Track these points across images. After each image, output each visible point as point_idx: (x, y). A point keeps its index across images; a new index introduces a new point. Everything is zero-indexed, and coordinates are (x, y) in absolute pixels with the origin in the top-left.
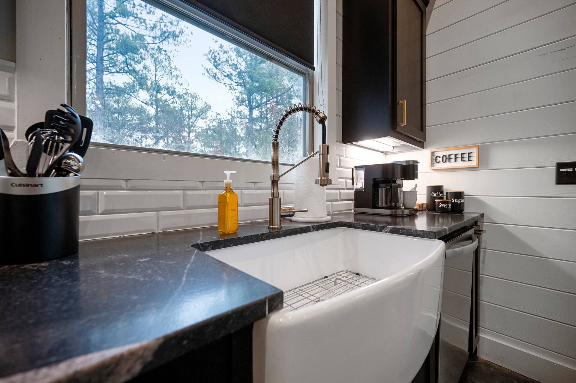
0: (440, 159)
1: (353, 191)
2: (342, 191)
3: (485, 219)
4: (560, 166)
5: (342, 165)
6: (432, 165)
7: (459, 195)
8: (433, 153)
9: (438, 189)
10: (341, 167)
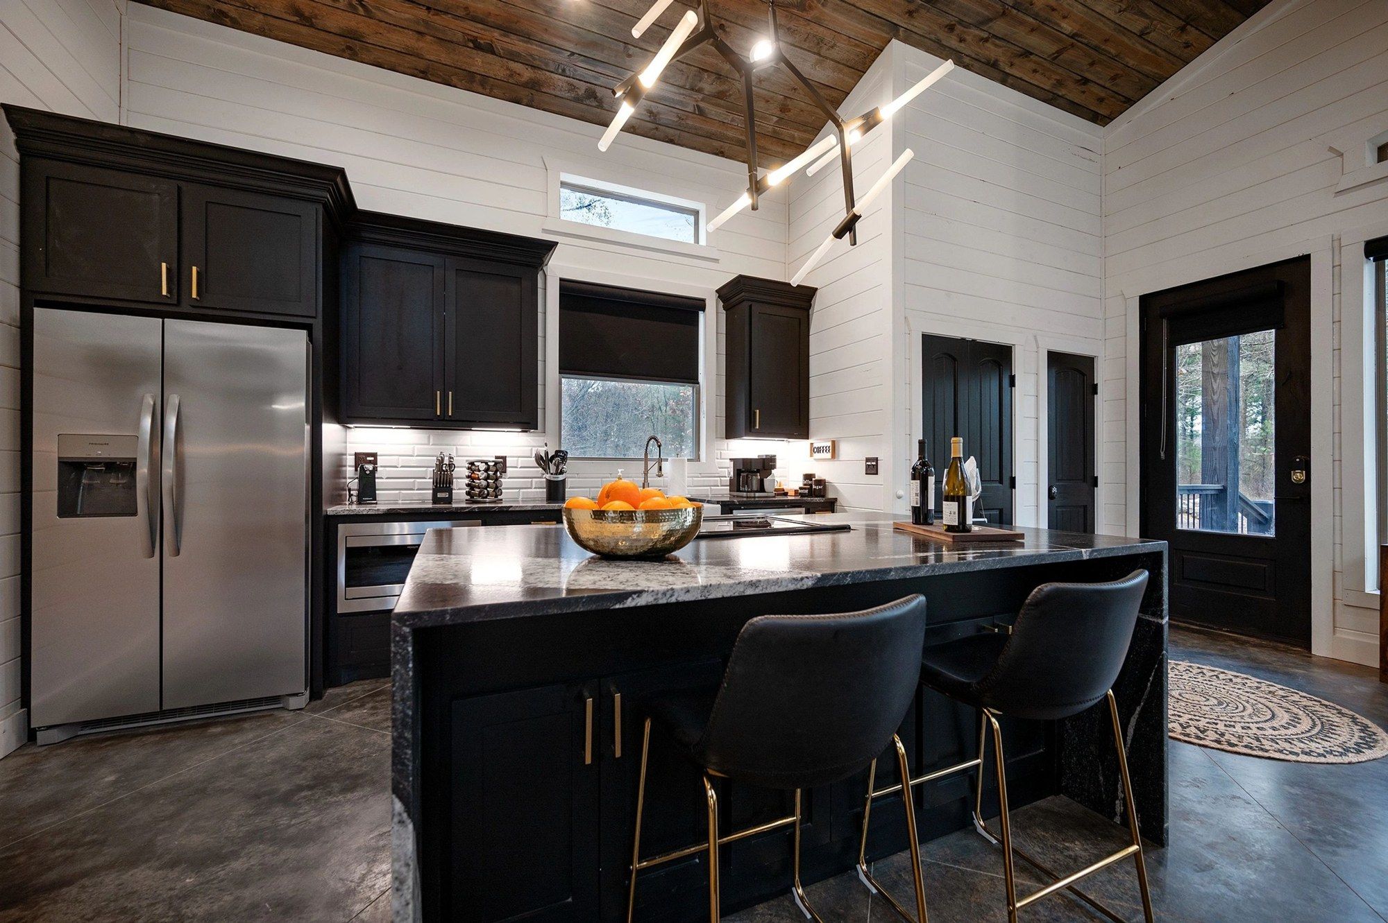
0: (815, 450)
1: (729, 479)
2: (722, 478)
3: (838, 503)
4: (868, 460)
5: (722, 457)
6: (811, 456)
7: (820, 482)
8: (812, 444)
9: (808, 477)
10: (721, 459)
